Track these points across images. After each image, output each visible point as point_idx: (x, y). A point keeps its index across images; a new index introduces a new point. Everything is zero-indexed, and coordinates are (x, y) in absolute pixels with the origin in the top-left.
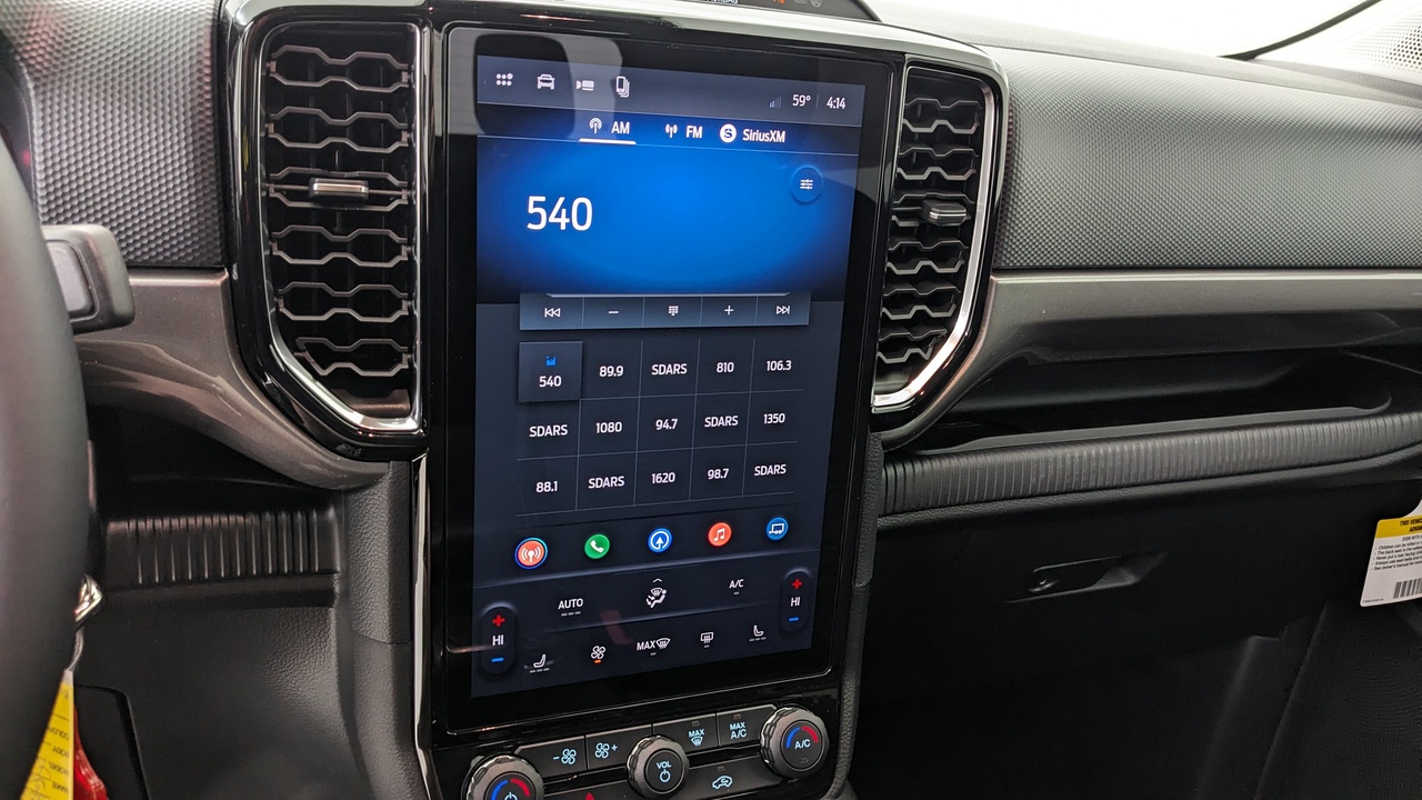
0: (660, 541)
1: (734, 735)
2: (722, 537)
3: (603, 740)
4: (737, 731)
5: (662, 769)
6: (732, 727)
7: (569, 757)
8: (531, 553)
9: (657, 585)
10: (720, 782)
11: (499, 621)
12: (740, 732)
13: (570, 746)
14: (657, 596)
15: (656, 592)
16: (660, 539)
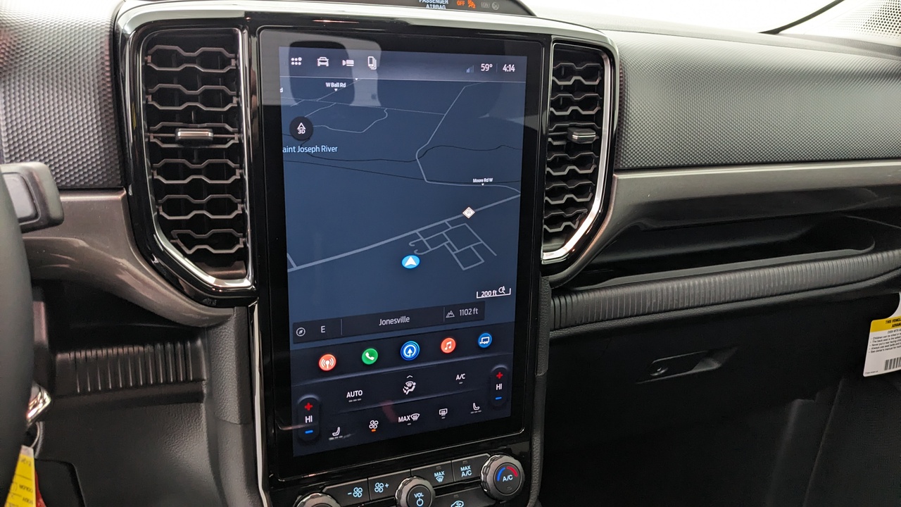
0: (410, 351)
1: (463, 474)
2: (450, 347)
3: (380, 481)
4: (465, 472)
5: (418, 498)
6: (462, 469)
7: (358, 493)
8: (327, 363)
9: (410, 379)
10: (456, 505)
11: (308, 407)
12: (467, 472)
13: (358, 485)
14: (410, 387)
15: (409, 384)
16: (410, 350)
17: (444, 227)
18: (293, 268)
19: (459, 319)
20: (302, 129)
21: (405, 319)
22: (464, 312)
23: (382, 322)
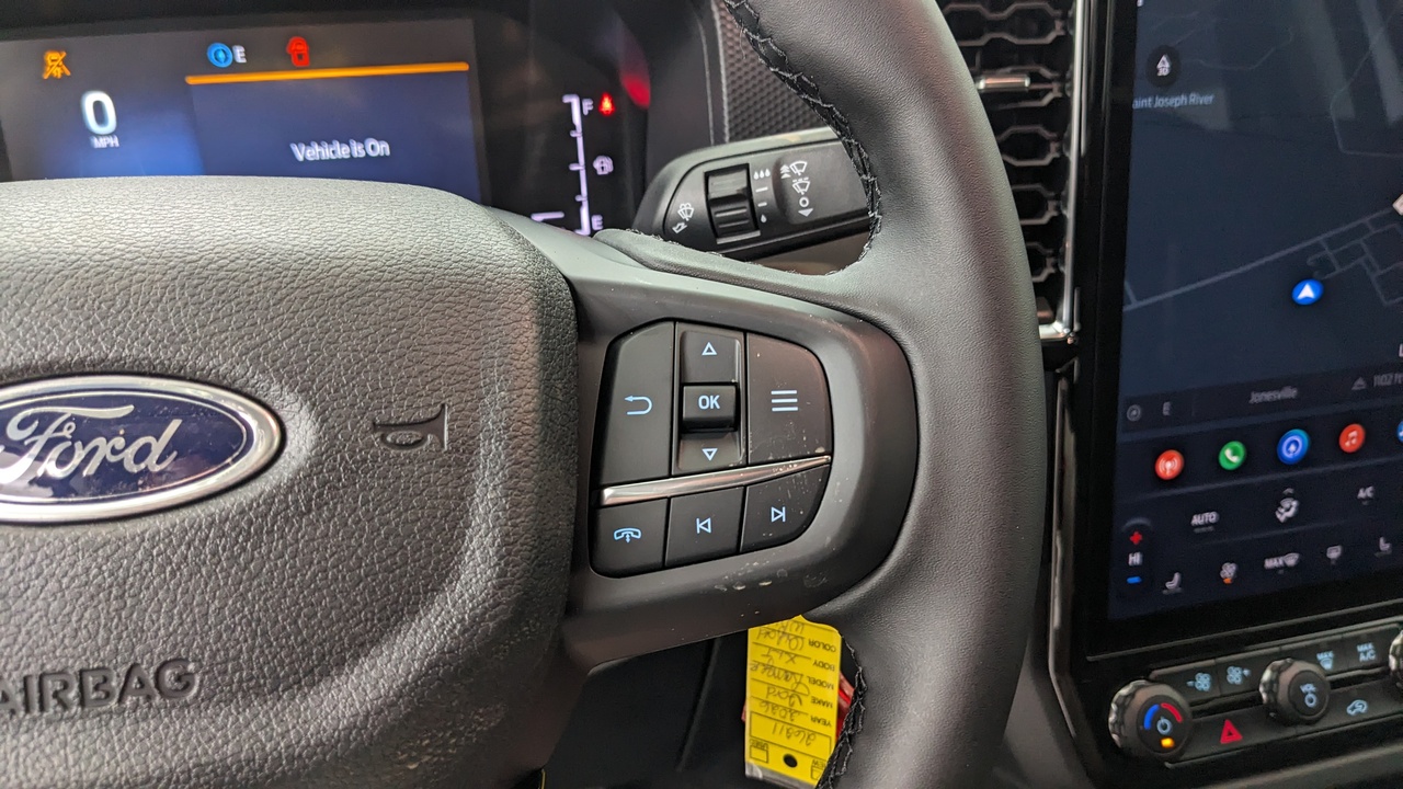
0: (1293, 448)
1: (1362, 658)
2: (1354, 441)
3: (1236, 664)
4: (1365, 653)
5: (1307, 693)
6: (1361, 648)
7: (1203, 682)
8: (1169, 466)
9: (1289, 496)
10: (1354, 708)
11: (1136, 538)
12: (1368, 654)
13: (1203, 670)
14: (1288, 510)
15: (1286, 503)
16: (1294, 446)
17: (1361, 230)
18: (1132, 304)
19: (1371, 392)
20: (1164, 67)
21: (1290, 393)
22: (1382, 380)
23: (1256, 398)
